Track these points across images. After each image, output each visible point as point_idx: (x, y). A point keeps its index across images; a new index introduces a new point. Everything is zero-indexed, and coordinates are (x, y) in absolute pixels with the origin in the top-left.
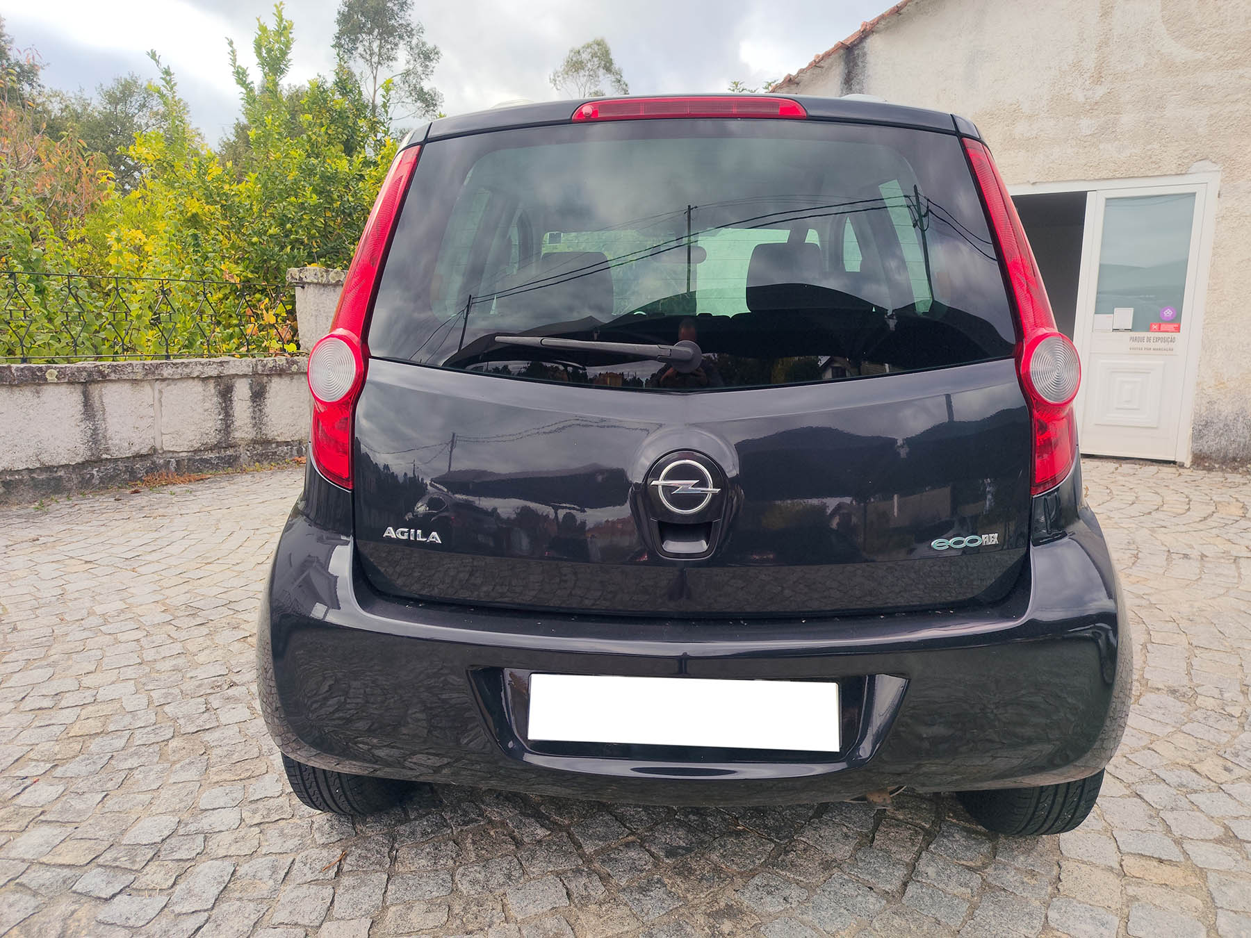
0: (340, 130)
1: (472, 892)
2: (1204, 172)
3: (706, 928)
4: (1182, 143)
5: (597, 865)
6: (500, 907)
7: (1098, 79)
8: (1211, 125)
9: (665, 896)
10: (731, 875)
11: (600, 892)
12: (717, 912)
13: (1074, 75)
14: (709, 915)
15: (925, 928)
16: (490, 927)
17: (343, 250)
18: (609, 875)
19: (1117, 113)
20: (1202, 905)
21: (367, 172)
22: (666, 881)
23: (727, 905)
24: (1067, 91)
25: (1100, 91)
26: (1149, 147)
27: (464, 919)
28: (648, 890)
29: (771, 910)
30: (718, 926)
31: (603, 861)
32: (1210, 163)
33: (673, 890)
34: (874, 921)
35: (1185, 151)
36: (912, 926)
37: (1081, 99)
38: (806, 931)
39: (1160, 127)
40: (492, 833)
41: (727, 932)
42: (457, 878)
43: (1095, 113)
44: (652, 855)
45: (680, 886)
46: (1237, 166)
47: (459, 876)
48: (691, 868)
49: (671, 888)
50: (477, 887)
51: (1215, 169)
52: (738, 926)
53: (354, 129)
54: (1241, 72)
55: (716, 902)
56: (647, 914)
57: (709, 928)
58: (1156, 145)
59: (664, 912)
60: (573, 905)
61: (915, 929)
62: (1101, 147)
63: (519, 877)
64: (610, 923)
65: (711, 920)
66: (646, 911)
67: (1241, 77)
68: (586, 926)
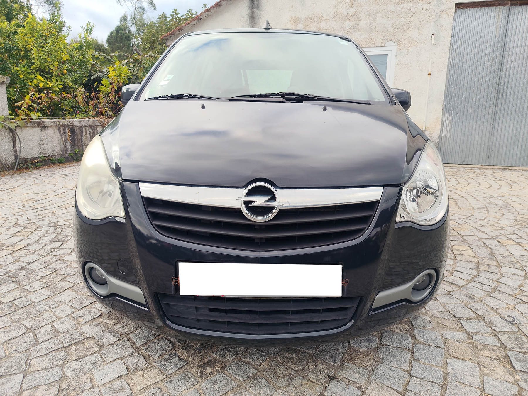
0: (3, 9)
1: (74, 376)
2: (391, 46)
3: (198, 373)
4: (383, 34)
5: (143, 351)
6: (89, 381)
7: (352, 6)
8: (393, 27)
9: (178, 361)
10: (210, 346)
11: (144, 365)
12: (204, 364)
13: (342, 3)
14: (199, 366)
15: (300, 355)
16: (83, 392)
17: (8, 69)
18: (149, 355)
19: (359, 20)
20: (408, 327)
21: (19, 30)
22: (179, 353)
23: (209, 360)
24: (340, 10)
25: (353, 10)
26: (371, 35)
27: (68, 391)
28: (169, 359)
29: (230, 359)
30: (204, 371)
31: (146, 349)
32: (393, 42)
33: (182, 357)
34: (277, 356)
35: (384, 37)
36: (294, 356)
37: (346, 14)
38: (246, 366)
39: (375, 27)
40: (86, 344)
41: (209, 373)
42: (65, 370)
43: (351, 19)
44: (171, 342)
45: (184, 355)
46: (402, 44)
47: (67, 368)
48: (191, 345)
49: (181, 356)
50: (76, 372)
51: (395, 45)
52: (214, 369)
53: (11, 9)
54: (403, 6)
55: (203, 359)
56: (168, 371)
57: (200, 372)
58: (373, 34)
59: (177, 369)
60: (129, 373)
61: (295, 357)
62: (354, 34)
63: (101, 364)
64: (149, 379)
65: (201, 369)
66: (168, 370)
67: (403, 8)
68: (137, 383)
